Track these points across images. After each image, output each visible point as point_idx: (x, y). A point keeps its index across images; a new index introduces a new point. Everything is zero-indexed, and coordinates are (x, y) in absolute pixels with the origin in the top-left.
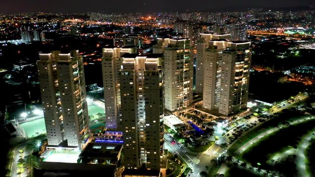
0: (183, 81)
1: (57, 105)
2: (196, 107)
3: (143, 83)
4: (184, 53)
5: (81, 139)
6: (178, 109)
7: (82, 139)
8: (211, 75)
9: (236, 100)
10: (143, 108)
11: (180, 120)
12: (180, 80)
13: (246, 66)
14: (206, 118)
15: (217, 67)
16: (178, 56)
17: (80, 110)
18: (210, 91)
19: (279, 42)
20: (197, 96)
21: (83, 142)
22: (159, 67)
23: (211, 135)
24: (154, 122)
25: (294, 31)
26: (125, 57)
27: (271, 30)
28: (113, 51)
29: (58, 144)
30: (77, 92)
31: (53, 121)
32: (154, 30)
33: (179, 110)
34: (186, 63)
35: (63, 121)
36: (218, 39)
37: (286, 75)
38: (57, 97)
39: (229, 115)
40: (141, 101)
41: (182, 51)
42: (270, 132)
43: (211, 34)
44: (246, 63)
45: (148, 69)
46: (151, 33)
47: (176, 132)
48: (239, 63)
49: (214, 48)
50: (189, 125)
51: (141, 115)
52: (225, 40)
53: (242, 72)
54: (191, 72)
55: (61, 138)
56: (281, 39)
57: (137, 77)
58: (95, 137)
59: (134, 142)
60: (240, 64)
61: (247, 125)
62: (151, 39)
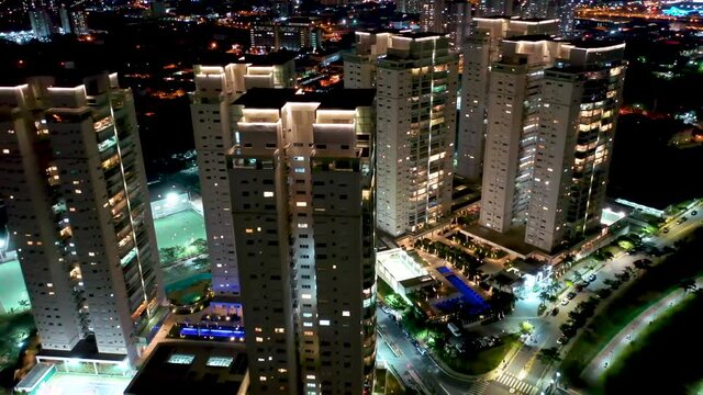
0: (426, 155)
1: (59, 238)
2: (461, 221)
3: (307, 187)
4: (432, 75)
5: (136, 331)
6: (414, 229)
7: (140, 333)
8: (507, 138)
9: (576, 207)
10: (311, 261)
11: (418, 266)
12: (419, 150)
13: (608, 114)
14: (489, 256)
15: (524, 115)
16: (415, 86)
17: (130, 250)
18: (502, 181)
19: (655, 37)
20: (461, 188)
21: (143, 339)
22: (360, 137)
23: (508, 312)
24: (346, 314)
25: (685, 8)
26: (248, 106)
27: (632, 6)
28: (223, 75)
29: (69, 349)
30: (117, 202)
31: (50, 285)
32: (349, 8)
33: (415, 234)
34: (437, 102)
35: (83, 280)
36: (526, 33)
37: (689, 125)
38: (60, 216)
39: (555, 251)
40: (304, 242)
41: (425, 69)
42: (673, 301)
43: (503, 20)
44: (609, 105)
45: (324, 147)
46: (343, 13)
47: (409, 303)
48: (590, 105)
49: (516, 61)
50: (442, 278)
51: (306, 282)
52: (548, 38)
53: (597, 129)
54: (450, 127)
55: (80, 328)
56: (658, 27)
57: (287, 170)
58: (181, 319)
59: (282, 370)
60: (595, 108)
61: (607, 282)
62: (341, 28)
